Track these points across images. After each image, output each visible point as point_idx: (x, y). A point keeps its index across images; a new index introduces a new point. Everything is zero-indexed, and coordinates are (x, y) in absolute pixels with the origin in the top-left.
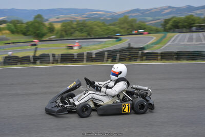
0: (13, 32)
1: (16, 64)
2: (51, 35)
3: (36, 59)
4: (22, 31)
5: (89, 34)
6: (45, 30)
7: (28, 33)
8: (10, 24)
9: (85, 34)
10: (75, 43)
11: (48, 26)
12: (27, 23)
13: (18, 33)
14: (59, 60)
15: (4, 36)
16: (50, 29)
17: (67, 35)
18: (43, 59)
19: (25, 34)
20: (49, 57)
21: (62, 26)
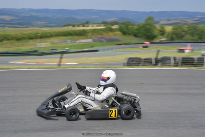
0: (124, 33)
1: (139, 66)
2: (162, 37)
3: (157, 61)
4: (133, 32)
5: (200, 38)
6: (156, 32)
7: (139, 35)
8: (123, 26)
9: (196, 37)
10: (187, 46)
11: (160, 29)
12: (138, 25)
13: (129, 34)
14: (180, 63)
15: (116, 37)
16: (161, 31)
17: (178, 38)
18: (164, 61)
19: (136, 36)
20: (170, 59)
21: (173, 29)
